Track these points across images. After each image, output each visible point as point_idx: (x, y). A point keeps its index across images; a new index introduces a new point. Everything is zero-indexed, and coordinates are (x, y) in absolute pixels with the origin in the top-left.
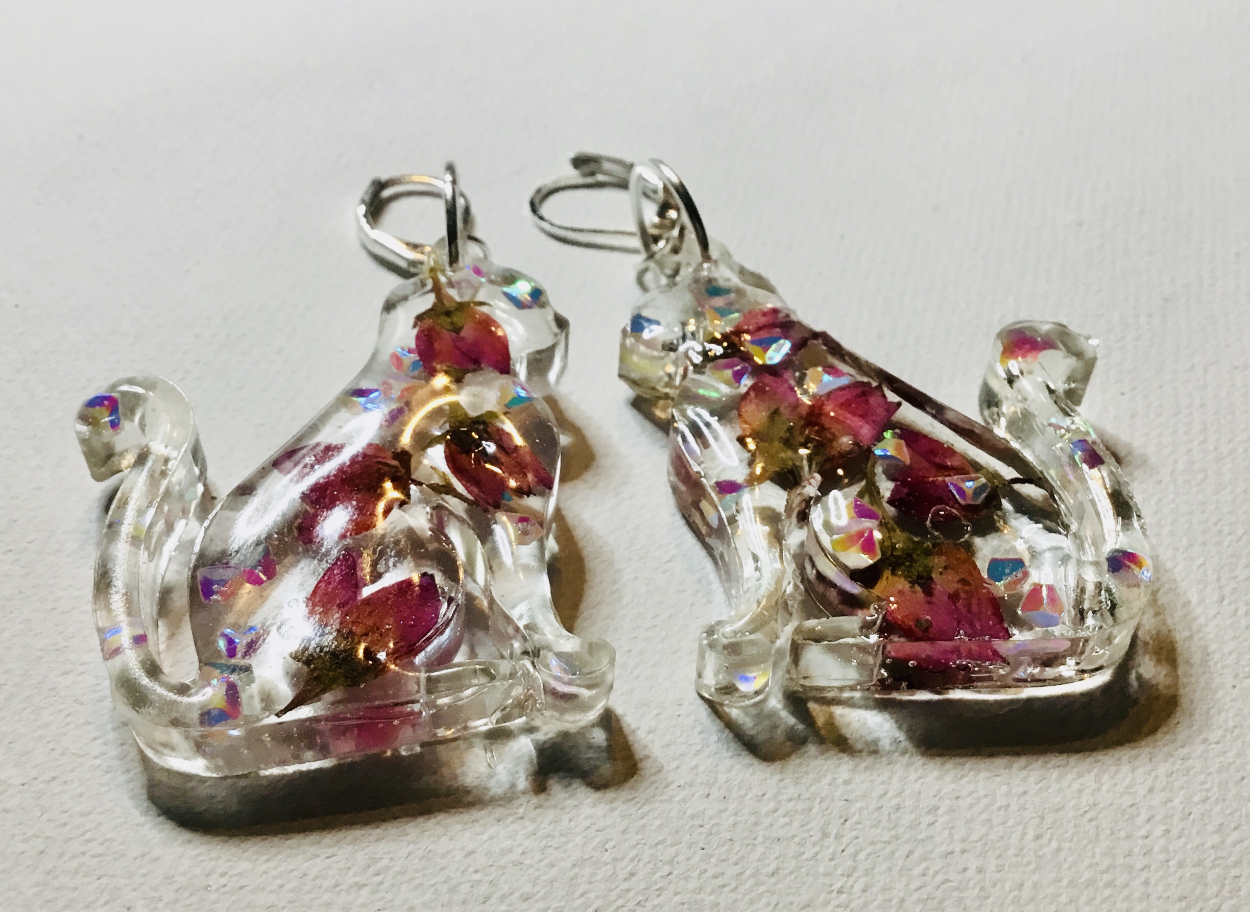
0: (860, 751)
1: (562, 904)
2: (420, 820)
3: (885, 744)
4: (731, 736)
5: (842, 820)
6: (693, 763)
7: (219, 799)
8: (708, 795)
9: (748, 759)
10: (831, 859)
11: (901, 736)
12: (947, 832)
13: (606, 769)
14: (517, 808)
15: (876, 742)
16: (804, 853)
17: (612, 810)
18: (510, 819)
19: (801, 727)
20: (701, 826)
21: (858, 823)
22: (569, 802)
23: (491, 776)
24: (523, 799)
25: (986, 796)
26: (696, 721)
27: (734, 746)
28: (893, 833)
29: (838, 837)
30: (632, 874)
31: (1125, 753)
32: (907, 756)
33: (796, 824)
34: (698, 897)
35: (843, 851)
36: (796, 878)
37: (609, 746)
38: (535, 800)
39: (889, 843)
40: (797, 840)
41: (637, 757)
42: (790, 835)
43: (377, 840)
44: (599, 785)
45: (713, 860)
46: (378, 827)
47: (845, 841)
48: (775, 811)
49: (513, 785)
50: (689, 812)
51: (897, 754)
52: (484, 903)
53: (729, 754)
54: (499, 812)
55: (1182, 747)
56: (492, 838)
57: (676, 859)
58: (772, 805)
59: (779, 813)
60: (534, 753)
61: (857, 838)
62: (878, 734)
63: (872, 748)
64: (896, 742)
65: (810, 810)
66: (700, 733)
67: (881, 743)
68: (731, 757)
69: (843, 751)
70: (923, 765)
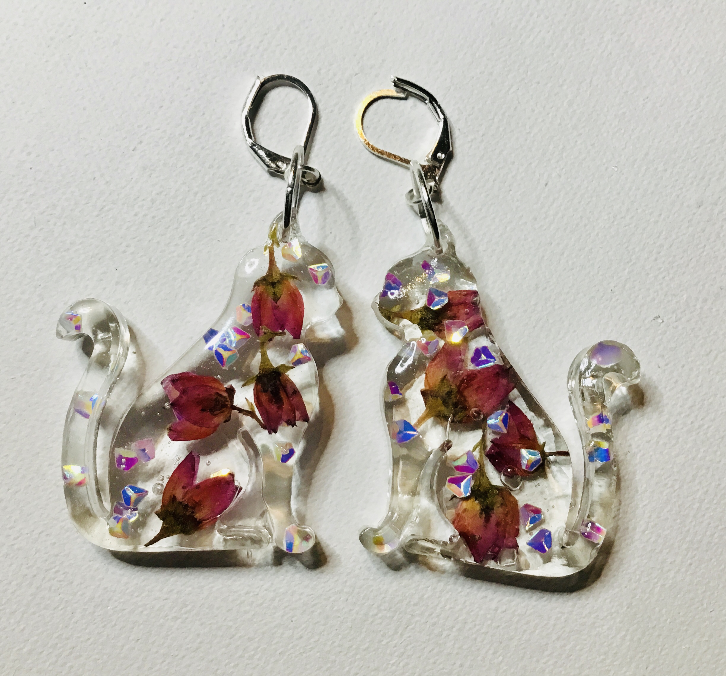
5: (406, 626)
8: (347, 600)
10: (395, 647)
16: (383, 640)
20: (339, 617)
21: (413, 629)
28: (428, 637)
29: (402, 635)
30: (301, 637)
33: (384, 624)
35: (401, 643)
36: (375, 654)
39: (424, 642)
40: (382, 633)
42: (379, 630)
45: (339, 637)
47: (404, 637)
48: (376, 615)
50: (335, 608)
52: (231, 638)
57: (323, 633)
58: (376, 611)
59: (378, 616)
61: (410, 637)
65: (393, 617)
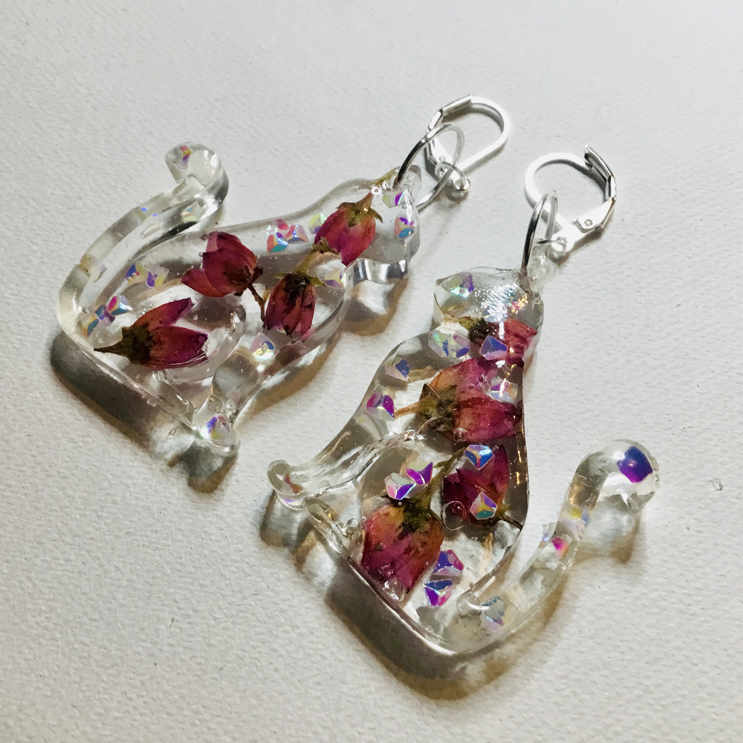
0: (303, 573)
1: (121, 517)
2: (120, 435)
3: (316, 581)
4: (264, 513)
5: (255, 593)
6: (234, 511)
7: (73, 361)
8: (221, 529)
9: (256, 531)
10: (230, 604)
11: (328, 583)
12: (287, 641)
13: (203, 480)
14: (155, 464)
15: (314, 575)
16: (223, 590)
17: (183, 499)
18: (148, 466)
19: (294, 538)
20: (203, 539)
21: (259, 600)
22: (174, 480)
23: (163, 442)
24: (162, 462)
25: (323, 644)
26: (259, 494)
27: (259, 519)
28: (266, 619)
29: (244, 598)
30: (156, 532)
31: (407, 692)
32: (319, 594)
33: (236, 575)
34: (165, 565)
35: (238, 605)
37: (215, 472)
38: (165, 467)
39: (259, 621)
40: (228, 582)
41: (219, 487)
42: (228, 577)
43: (98, 429)
44: (191, 484)
45: (189, 557)
46: (105, 424)
47: (245, 602)
48: (237, 562)
49: (165, 453)
50: (206, 529)
51: (315, 589)
53: (252, 521)
54: (147, 459)
55: (434, 717)
56: (133, 467)
57: (178, 543)
58: (238, 558)
59: (236, 564)
60: (188, 447)
61: (251, 606)
62: (319, 573)
63: (310, 577)
64: (322, 584)
65: (250, 575)
66: (255, 500)
67: (316, 578)
68: (251, 523)
69: (296, 565)
70: (319, 605)
